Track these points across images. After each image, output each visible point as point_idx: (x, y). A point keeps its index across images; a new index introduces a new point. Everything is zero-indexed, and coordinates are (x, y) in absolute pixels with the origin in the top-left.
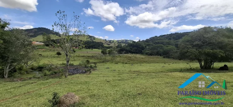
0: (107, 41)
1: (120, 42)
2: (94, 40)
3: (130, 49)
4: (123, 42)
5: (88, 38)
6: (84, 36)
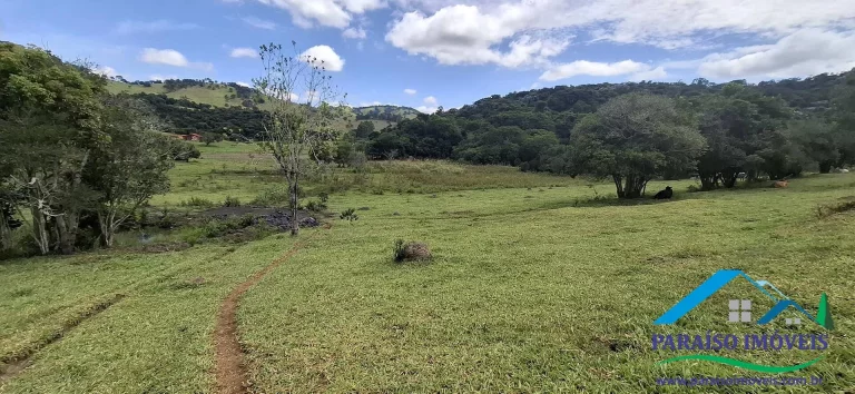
0: (314, 111)
1: (365, 112)
2: (261, 107)
4: (375, 114)
5: (233, 97)
6: (213, 86)
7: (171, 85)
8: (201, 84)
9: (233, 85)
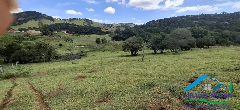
0: (105, 25)
3: (123, 36)
5: (85, 22)
6: (80, 20)
7: (71, 20)
8: (77, 19)
9: (85, 19)
